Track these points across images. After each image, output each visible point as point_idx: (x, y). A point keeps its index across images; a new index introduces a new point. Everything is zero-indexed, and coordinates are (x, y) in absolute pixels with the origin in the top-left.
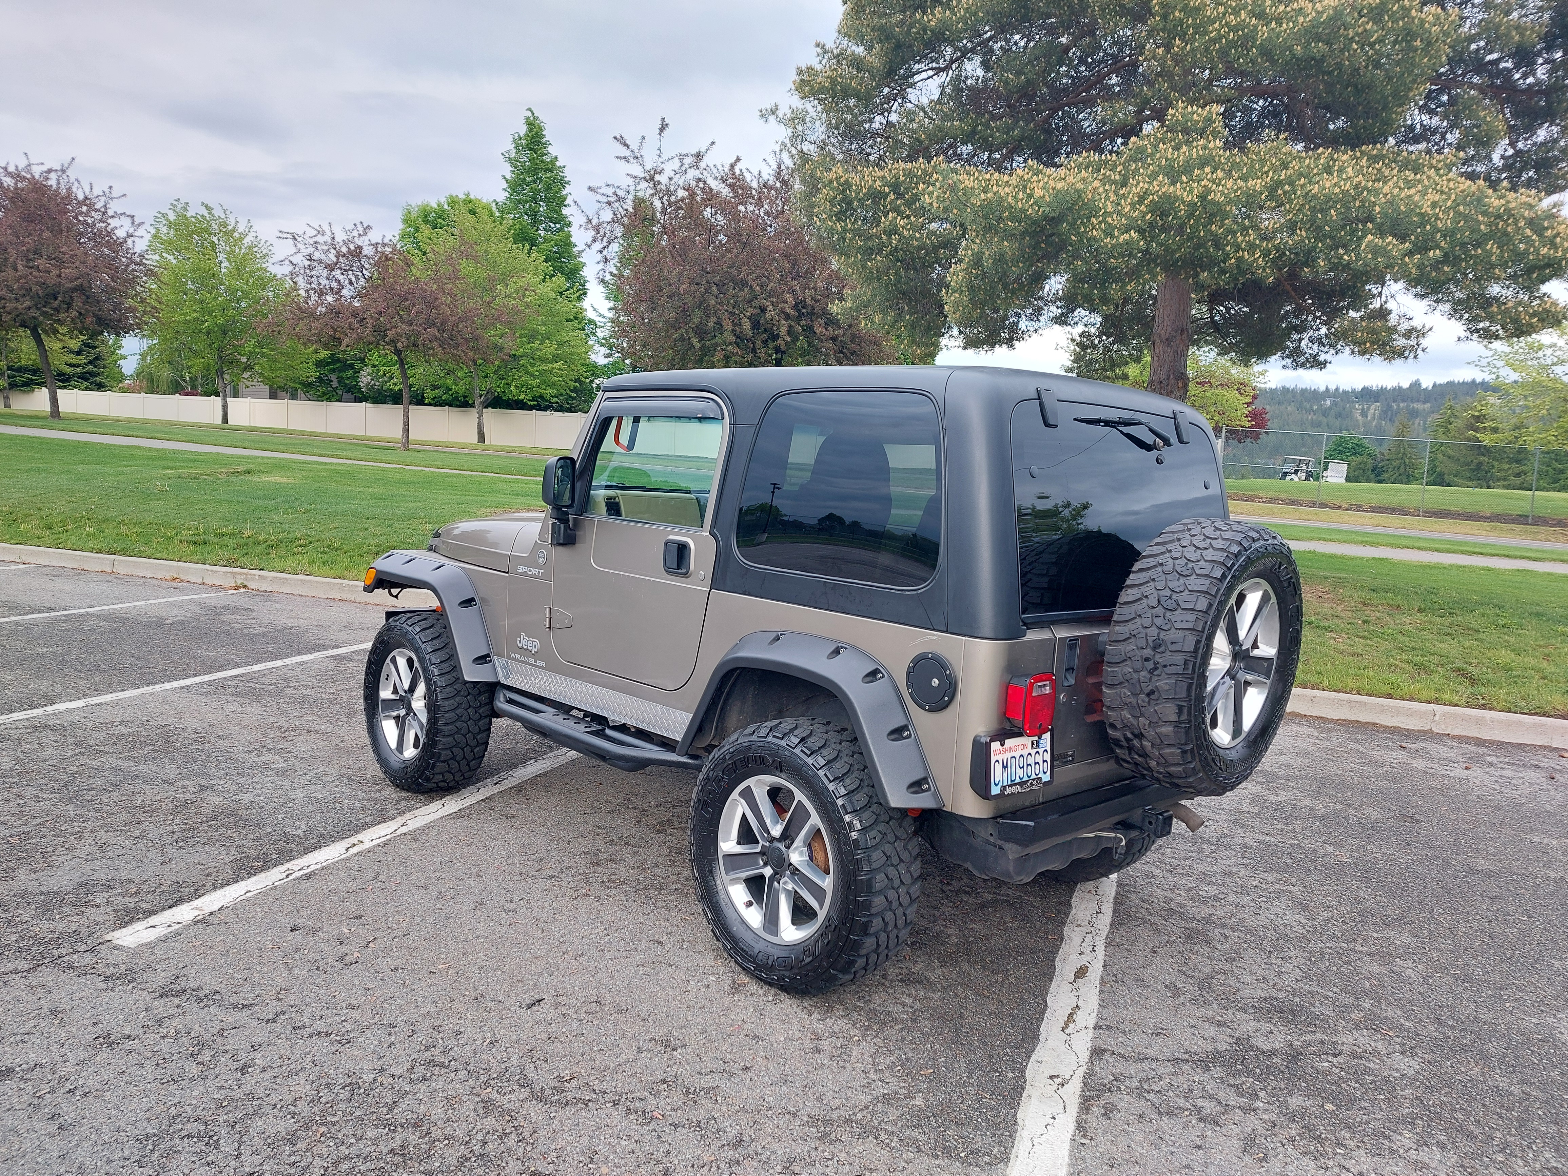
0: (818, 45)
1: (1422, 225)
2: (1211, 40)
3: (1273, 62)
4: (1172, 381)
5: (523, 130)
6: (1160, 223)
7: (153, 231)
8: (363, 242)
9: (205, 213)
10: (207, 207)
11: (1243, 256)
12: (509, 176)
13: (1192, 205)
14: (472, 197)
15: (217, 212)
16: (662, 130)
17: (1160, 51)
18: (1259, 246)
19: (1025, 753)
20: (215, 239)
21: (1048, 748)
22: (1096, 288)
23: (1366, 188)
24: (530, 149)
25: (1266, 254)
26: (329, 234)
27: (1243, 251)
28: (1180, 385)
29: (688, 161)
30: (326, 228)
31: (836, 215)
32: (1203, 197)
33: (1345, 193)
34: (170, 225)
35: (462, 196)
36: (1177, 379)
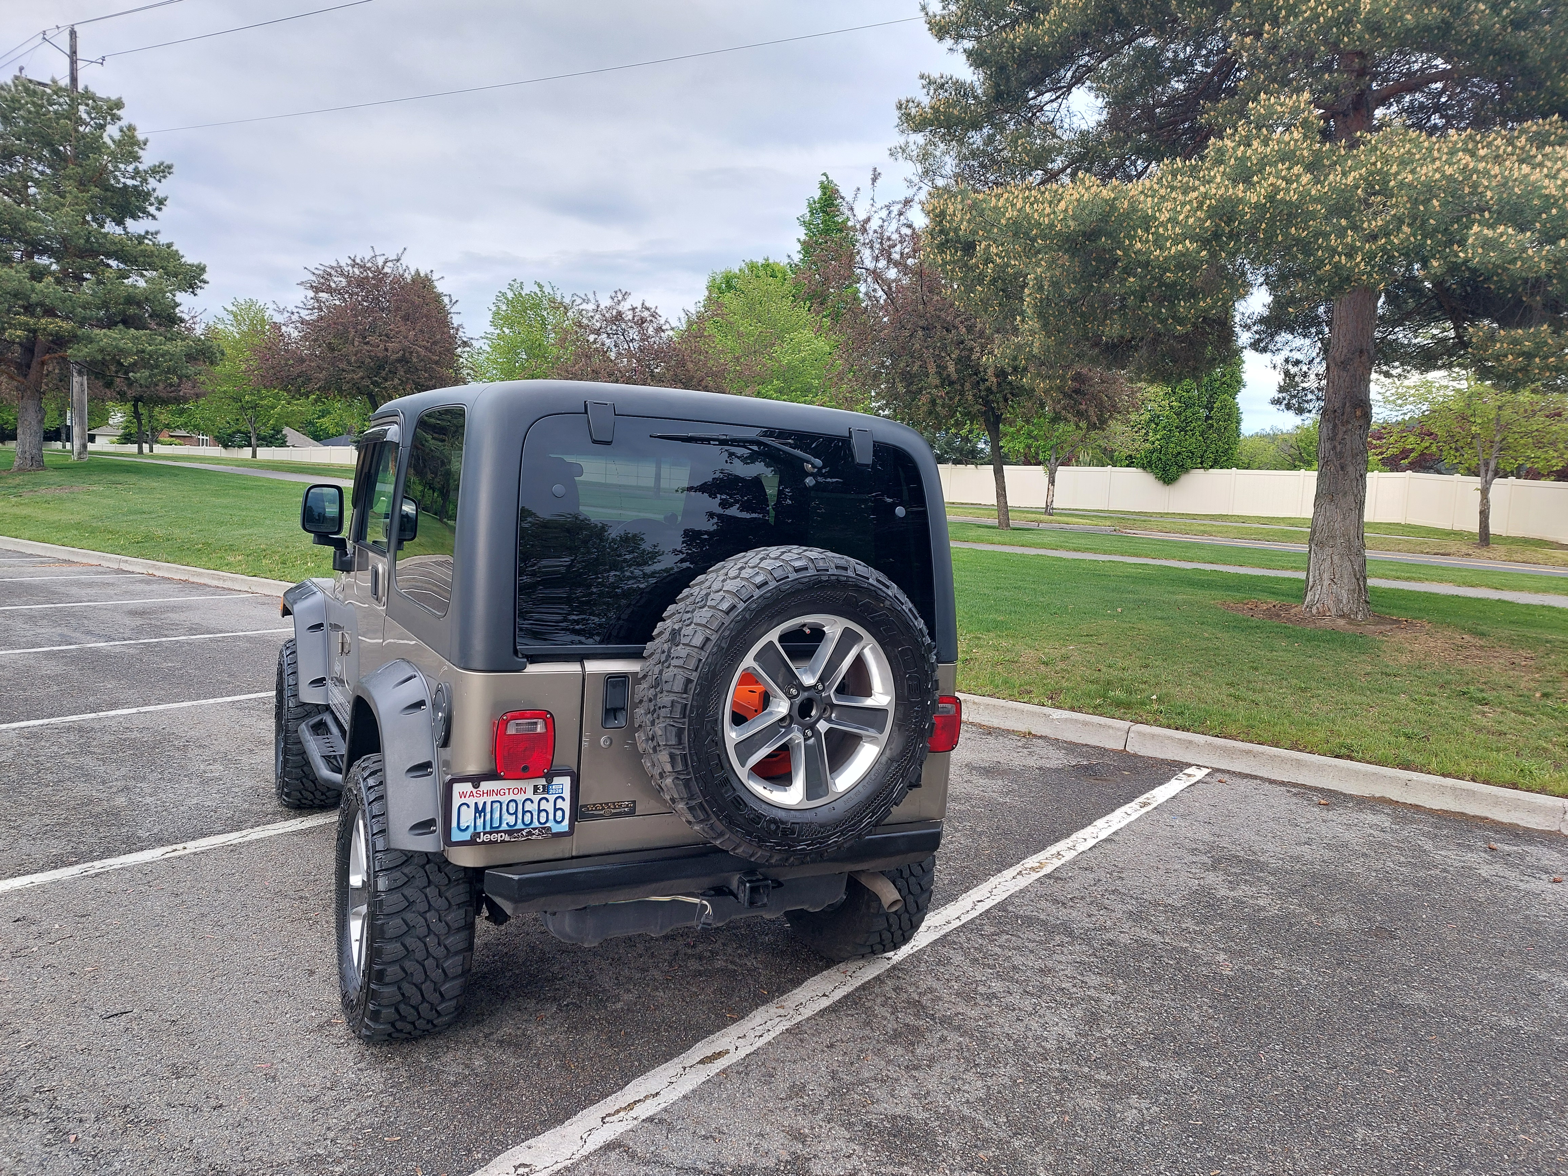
0: (922, 77)
1: (1546, 209)
2: (1306, 20)
3: (1385, 36)
4: (1348, 409)
5: (817, 194)
6: (1227, 229)
7: (494, 309)
8: (625, 307)
9: (537, 290)
10: (540, 286)
11: (1340, 262)
12: (803, 238)
13: (1257, 206)
14: (771, 261)
15: (547, 290)
16: (874, 180)
17: (1248, 40)
18: (1361, 249)
19: (520, 798)
20: (545, 314)
21: (567, 794)
22: (1164, 306)
23: (1476, 171)
24: (824, 212)
25: (1370, 257)
26: (593, 301)
27: (1340, 256)
28: (1358, 413)
29: (895, 209)
30: (591, 296)
31: (938, 248)
32: (1271, 198)
33: (1450, 178)
34: (509, 303)
35: (761, 261)
36: (1355, 407)
